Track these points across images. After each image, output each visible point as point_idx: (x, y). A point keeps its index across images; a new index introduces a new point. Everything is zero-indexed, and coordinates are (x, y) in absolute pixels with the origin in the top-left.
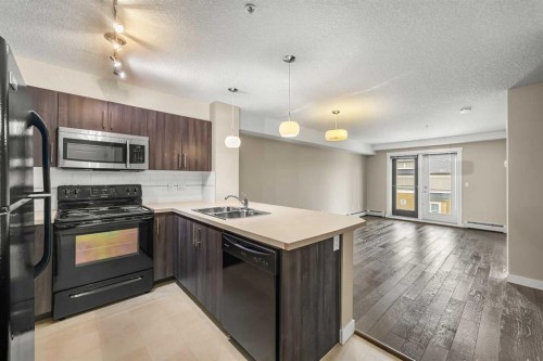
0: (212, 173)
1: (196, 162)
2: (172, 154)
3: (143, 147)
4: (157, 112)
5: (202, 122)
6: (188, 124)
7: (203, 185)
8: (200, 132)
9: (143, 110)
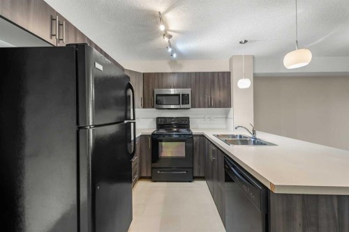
0: (232, 109)
1: (220, 102)
2: (205, 97)
3: (188, 95)
4: (196, 73)
5: (224, 73)
6: (214, 77)
7: (226, 118)
8: (222, 80)
9: (188, 73)
